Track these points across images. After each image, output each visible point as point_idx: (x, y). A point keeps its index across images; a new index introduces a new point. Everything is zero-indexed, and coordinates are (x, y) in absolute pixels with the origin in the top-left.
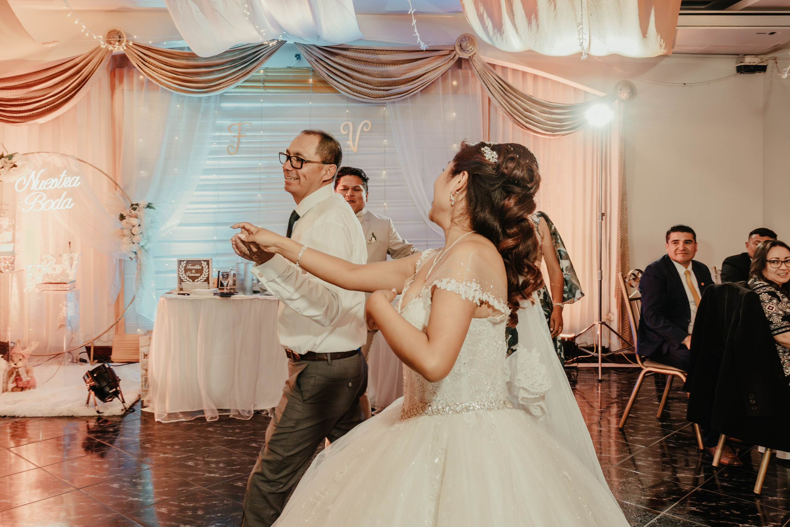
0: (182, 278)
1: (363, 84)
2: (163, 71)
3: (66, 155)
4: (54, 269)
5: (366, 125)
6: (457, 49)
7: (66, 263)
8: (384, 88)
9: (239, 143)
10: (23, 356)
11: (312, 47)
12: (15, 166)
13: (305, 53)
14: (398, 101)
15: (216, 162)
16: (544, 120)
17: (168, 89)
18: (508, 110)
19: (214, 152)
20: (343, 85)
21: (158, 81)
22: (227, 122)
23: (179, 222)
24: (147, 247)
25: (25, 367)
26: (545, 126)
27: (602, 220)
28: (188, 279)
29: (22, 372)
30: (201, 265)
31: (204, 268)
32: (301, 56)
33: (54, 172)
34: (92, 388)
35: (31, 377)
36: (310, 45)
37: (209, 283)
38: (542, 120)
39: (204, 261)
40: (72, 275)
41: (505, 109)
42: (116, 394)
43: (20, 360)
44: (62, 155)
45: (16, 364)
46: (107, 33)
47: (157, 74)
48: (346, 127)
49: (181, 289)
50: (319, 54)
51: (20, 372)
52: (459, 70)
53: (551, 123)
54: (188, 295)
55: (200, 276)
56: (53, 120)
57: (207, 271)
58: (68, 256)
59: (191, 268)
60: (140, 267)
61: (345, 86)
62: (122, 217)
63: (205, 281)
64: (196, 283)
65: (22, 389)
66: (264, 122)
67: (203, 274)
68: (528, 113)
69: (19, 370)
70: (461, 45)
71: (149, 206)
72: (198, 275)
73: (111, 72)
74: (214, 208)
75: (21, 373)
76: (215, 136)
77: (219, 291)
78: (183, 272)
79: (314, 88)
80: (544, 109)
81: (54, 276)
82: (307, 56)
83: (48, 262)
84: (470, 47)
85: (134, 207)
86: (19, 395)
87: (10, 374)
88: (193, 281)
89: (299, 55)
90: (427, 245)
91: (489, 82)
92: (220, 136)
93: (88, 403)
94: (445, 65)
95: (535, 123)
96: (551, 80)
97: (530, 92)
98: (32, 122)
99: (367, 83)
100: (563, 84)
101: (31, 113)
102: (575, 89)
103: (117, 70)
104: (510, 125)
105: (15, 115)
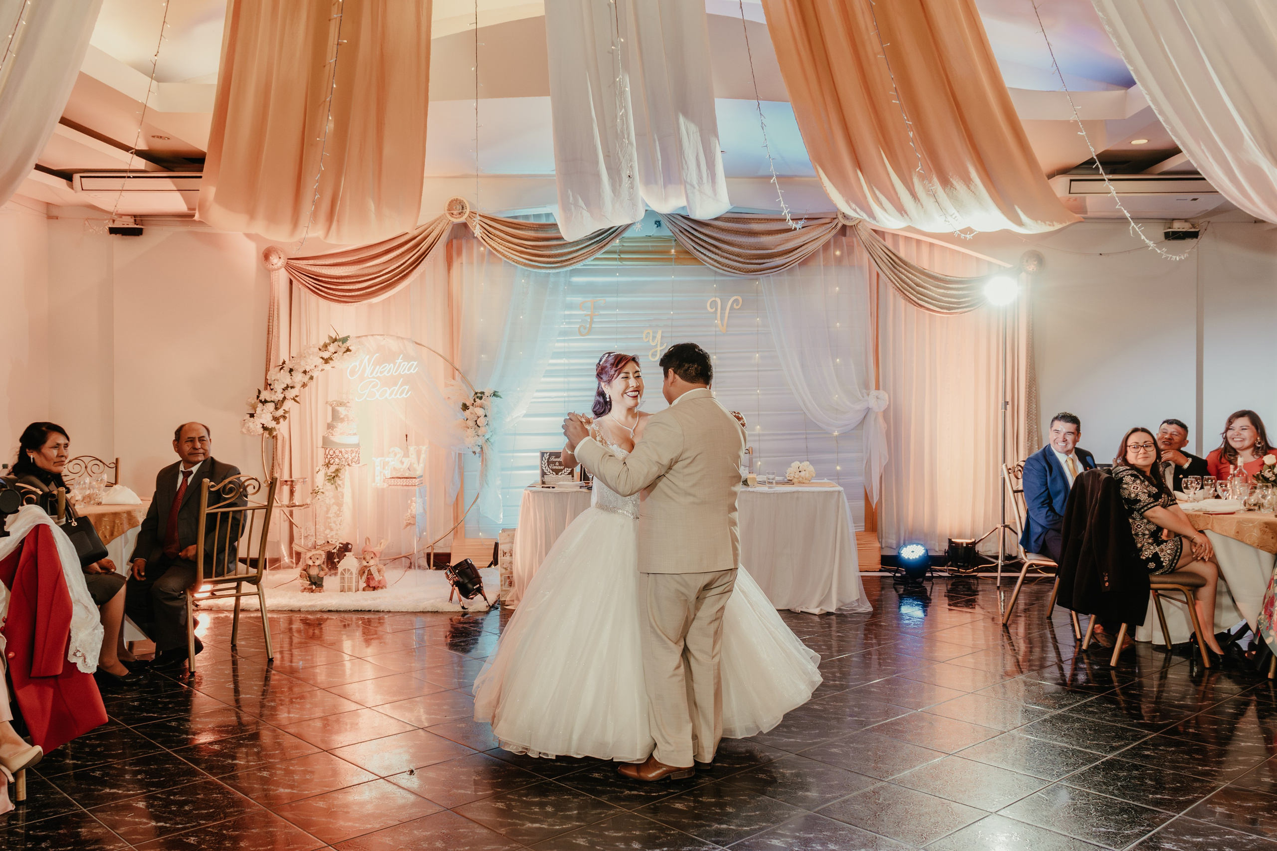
0: (545, 471)
3: (402, 338)
4: (402, 463)
5: (736, 301)
6: (841, 218)
7: (413, 457)
8: (757, 261)
9: (592, 322)
10: (375, 554)
11: (676, 216)
12: (348, 350)
14: (773, 275)
15: (566, 344)
16: (938, 297)
17: (516, 265)
18: (898, 285)
19: (564, 333)
20: (710, 258)
21: (504, 255)
22: (577, 299)
23: (525, 412)
24: (492, 440)
25: (377, 565)
26: (941, 304)
27: (1006, 409)
28: (551, 472)
29: (374, 570)
32: (662, 222)
33: (390, 358)
34: (456, 584)
35: (381, 578)
37: (573, 476)
38: (936, 296)
40: (419, 470)
41: (895, 284)
42: (480, 591)
43: (372, 558)
44: (398, 337)
45: (368, 562)
46: (448, 203)
48: (714, 304)
49: (545, 483)
50: (684, 224)
52: (843, 239)
53: (947, 299)
54: (553, 488)
58: (415, 449)
59: (555, 460)
60: (484, 461)
61: (712, 259)
62: (465, 407)
63: (569, 474)
64: (560, 476)
65: (374, 588)
66: (620, 299)
68: (920, 289)
69: (371, 568)
70: (844, 213)
71: (495, 394)
73: (448, 244)
74: (564, 397)
75: (372, 572)
76: (565, 315)
78: (546, 464)
79: (677, 260)
80: (939, 283)
81: (402, 470)
82: (668, 224)
83: (396, 456)
85: (480, 396)
87: (362, 572)
88: (557, 474)
89: (659, 222)
90: (806, 438)
91: (875, 253)
92: (571, 315)
93: (451, 599)
94: (825, 234)
95: (930, 300)
96: (950, 249)
97: (925, 264)
98: (365, 302)
99: (738, 255)
100: (963, 253)
101: (364, 291)
102: (977, 259)
103: (455, 241)
104: (902, 302)
105: (347, 294)
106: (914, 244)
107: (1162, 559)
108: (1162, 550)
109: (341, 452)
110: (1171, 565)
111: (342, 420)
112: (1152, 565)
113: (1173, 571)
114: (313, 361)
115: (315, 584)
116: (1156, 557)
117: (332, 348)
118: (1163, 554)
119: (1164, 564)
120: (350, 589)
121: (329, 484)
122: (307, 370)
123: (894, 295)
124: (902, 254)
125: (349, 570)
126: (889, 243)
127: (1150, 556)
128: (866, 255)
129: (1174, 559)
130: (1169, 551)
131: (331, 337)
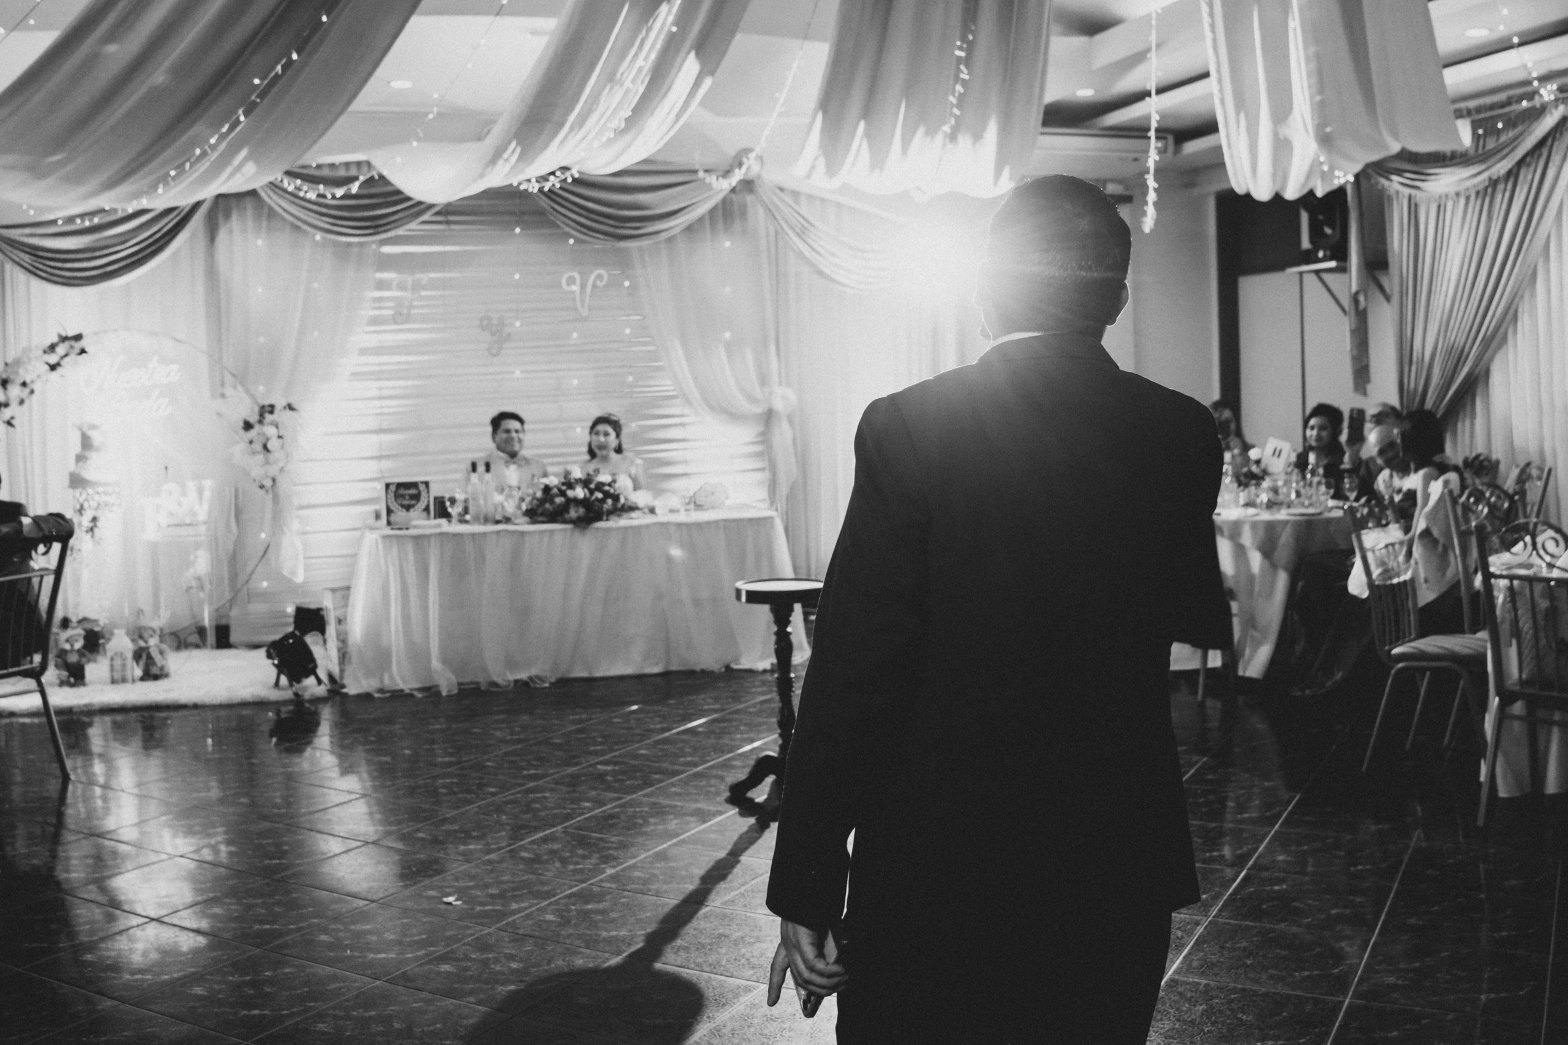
0: (392, 508)
1: (602, 219)
3: (156, 334)
4: (180, 505)
5: (599, 276)
6: (737, 169)
7: (193, 496)
9: (411, 306)
12: (83, 351)
15: (378, 336)
19: (374, 322)
22: (391, 276)
28: (400, 508)
29: (153, 651)
30: (417, 488)
31: (422, 493)
33: (139, 360)
39: (422, 482)
42: (311, 670)
45: (145, 642)
48: (570, 280)
49: (390, 524)
52: (733, 196)
54: (407, 529)
55: (416, 503)
57: (426, 495)
59: (403, 492)
62: (249, 426)
63: (424, 510)
64: (411, 513)
65: (156, 677)
67: (420, 501)
69: (150, 649)
71: (290, 408)
72: (413, 502)
75: (154, 654)
76: (374, 297)
78: (393, 498)
83: (170, 495)
85: (268, 409)
86: (150, 684)
88: (408, 510)
92: (383, 297)
93: (277, 684)
98: (103, 285)
101: (102, 271)
105: (79, 275)
111: (97, 450)
114: (35, 370)
115: (74, 675)
117: (61, 350)
120: (124, 680)
121: (87, 538)
122: (28, 381)
125: (122, 654)
131: (59, 334)
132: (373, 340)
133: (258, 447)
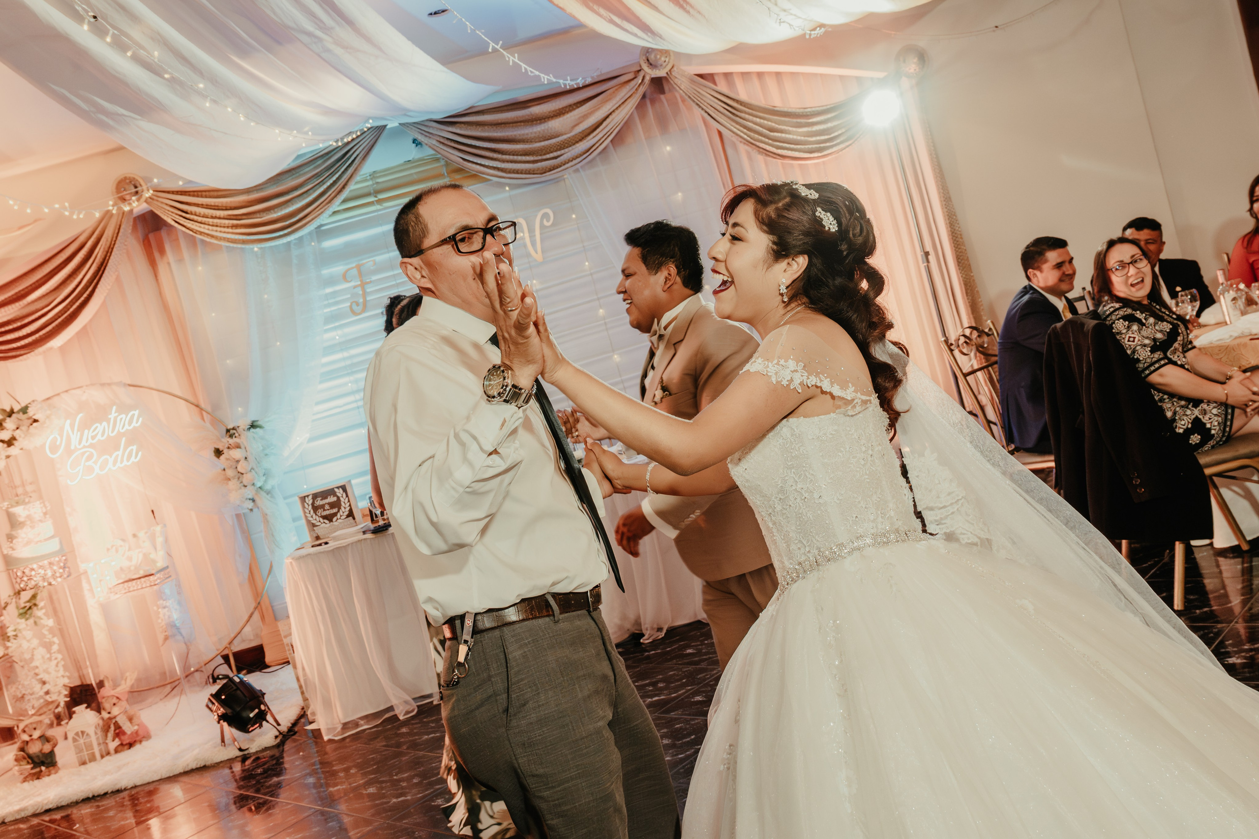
0: (314, 522)
1: (520, 158)
2: (216, 221)
3: (109, 384)
4: (130, 559)
5: (545, 216)
6: (645, 67)
7: (147, 545)
8: (552, 155)
9: (365, 294)
10: (118, 698)
11: (426, 123)
12: (35, 421)
13: (420, 135)
14: (579, 169)
15: (339, 332)
16: (803, 138)
18: (745, 137)
19: (332, 318)
21: (216, 238)
22: (337, 269)
24: (266, 488)
25: (125, 712)
26: (807, 147)
27: (929, 261)
28: (321, 520)
29: (122, 721)
30: (334, 494)
31: (341, 499)
33: (99, 414)
34: (222, 718)
35: (138, 725)
36: (423, 121)
37: (354, 518)
38: (799, 138)
39: (338, 488)
40: (159, 559)
41: (741, 137)
42: (264, 714)
43: (114, 704)
44: (103, 385)
45: (109, 713)
47: (207, 227)
49: (318, 538)
50: (441, 130)
51: (119, 722)
52: (662, 97)
53: (814, 139)
54: (326, 543)
55: (339, 511)
56: (78, 334)
57: (347, 500)
58: (146, 533)
59: (322, 503)
60: (266, 520)
61: (492, 168)
62: (217, 453)
63: (348, 516)
64: (336, 523)
65: (131, 745)
67: (342, 508)
68: (776, 134)
69: (118, 719)
70: (648, 60)
71: (253, 425)
72: (335, 510)
73: (143, 241)
75: (121, 724)
76: (326, 295)
77: (372, 526)
78: (312, 512)
80: (799, 120)
81: (132, 568)
82: (426, 139)
83: (117, 551)
84: (663, 59)
85: (231, 433)
86: (127, 755)
87: (106, 729)
88: (331, 521)
89: (417, 140)
91: (706, 104)
92: (334, 292)
93: (223, 741)
94: (632, 95)
95: (792, 146)
96: (802, 74)
97: (777, 102)
98: (41, 350)
99: (526, 153)
100: (821, 75)
101: (37, 336)
102: (841, 77)
103: (151, 237)
104: (760, 158)
105: (14, 345)
106: (755, 80)
107: (1208, 426)
108: (1204, 412)
109: (33, 569)
110: (1224, 431)
111: (22, 524)
112: (1195, 439)
113: (1229, 439)
115: (43, 763)
116: (1198, 425)
117: (13, 423)
118: (1207, 417)
119: (1213, 432)
120: (94, 757)
121: (23, 620)
123: (748, 153)
124: (743, 96)
125: (83, 732)
126: (722, 87)
127: (1190, 426)
128: (698, 112)
129: (1226, 419)
130: (1215, 411)
131: (4, 411)
132: (336, 336)
133: (230, 473)
